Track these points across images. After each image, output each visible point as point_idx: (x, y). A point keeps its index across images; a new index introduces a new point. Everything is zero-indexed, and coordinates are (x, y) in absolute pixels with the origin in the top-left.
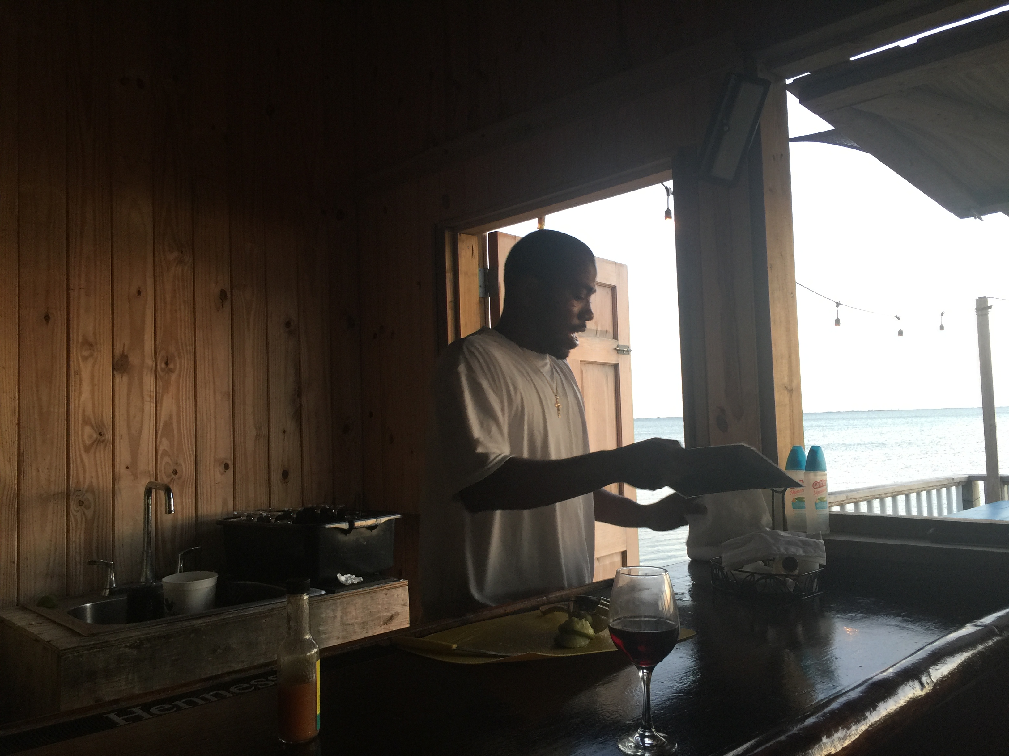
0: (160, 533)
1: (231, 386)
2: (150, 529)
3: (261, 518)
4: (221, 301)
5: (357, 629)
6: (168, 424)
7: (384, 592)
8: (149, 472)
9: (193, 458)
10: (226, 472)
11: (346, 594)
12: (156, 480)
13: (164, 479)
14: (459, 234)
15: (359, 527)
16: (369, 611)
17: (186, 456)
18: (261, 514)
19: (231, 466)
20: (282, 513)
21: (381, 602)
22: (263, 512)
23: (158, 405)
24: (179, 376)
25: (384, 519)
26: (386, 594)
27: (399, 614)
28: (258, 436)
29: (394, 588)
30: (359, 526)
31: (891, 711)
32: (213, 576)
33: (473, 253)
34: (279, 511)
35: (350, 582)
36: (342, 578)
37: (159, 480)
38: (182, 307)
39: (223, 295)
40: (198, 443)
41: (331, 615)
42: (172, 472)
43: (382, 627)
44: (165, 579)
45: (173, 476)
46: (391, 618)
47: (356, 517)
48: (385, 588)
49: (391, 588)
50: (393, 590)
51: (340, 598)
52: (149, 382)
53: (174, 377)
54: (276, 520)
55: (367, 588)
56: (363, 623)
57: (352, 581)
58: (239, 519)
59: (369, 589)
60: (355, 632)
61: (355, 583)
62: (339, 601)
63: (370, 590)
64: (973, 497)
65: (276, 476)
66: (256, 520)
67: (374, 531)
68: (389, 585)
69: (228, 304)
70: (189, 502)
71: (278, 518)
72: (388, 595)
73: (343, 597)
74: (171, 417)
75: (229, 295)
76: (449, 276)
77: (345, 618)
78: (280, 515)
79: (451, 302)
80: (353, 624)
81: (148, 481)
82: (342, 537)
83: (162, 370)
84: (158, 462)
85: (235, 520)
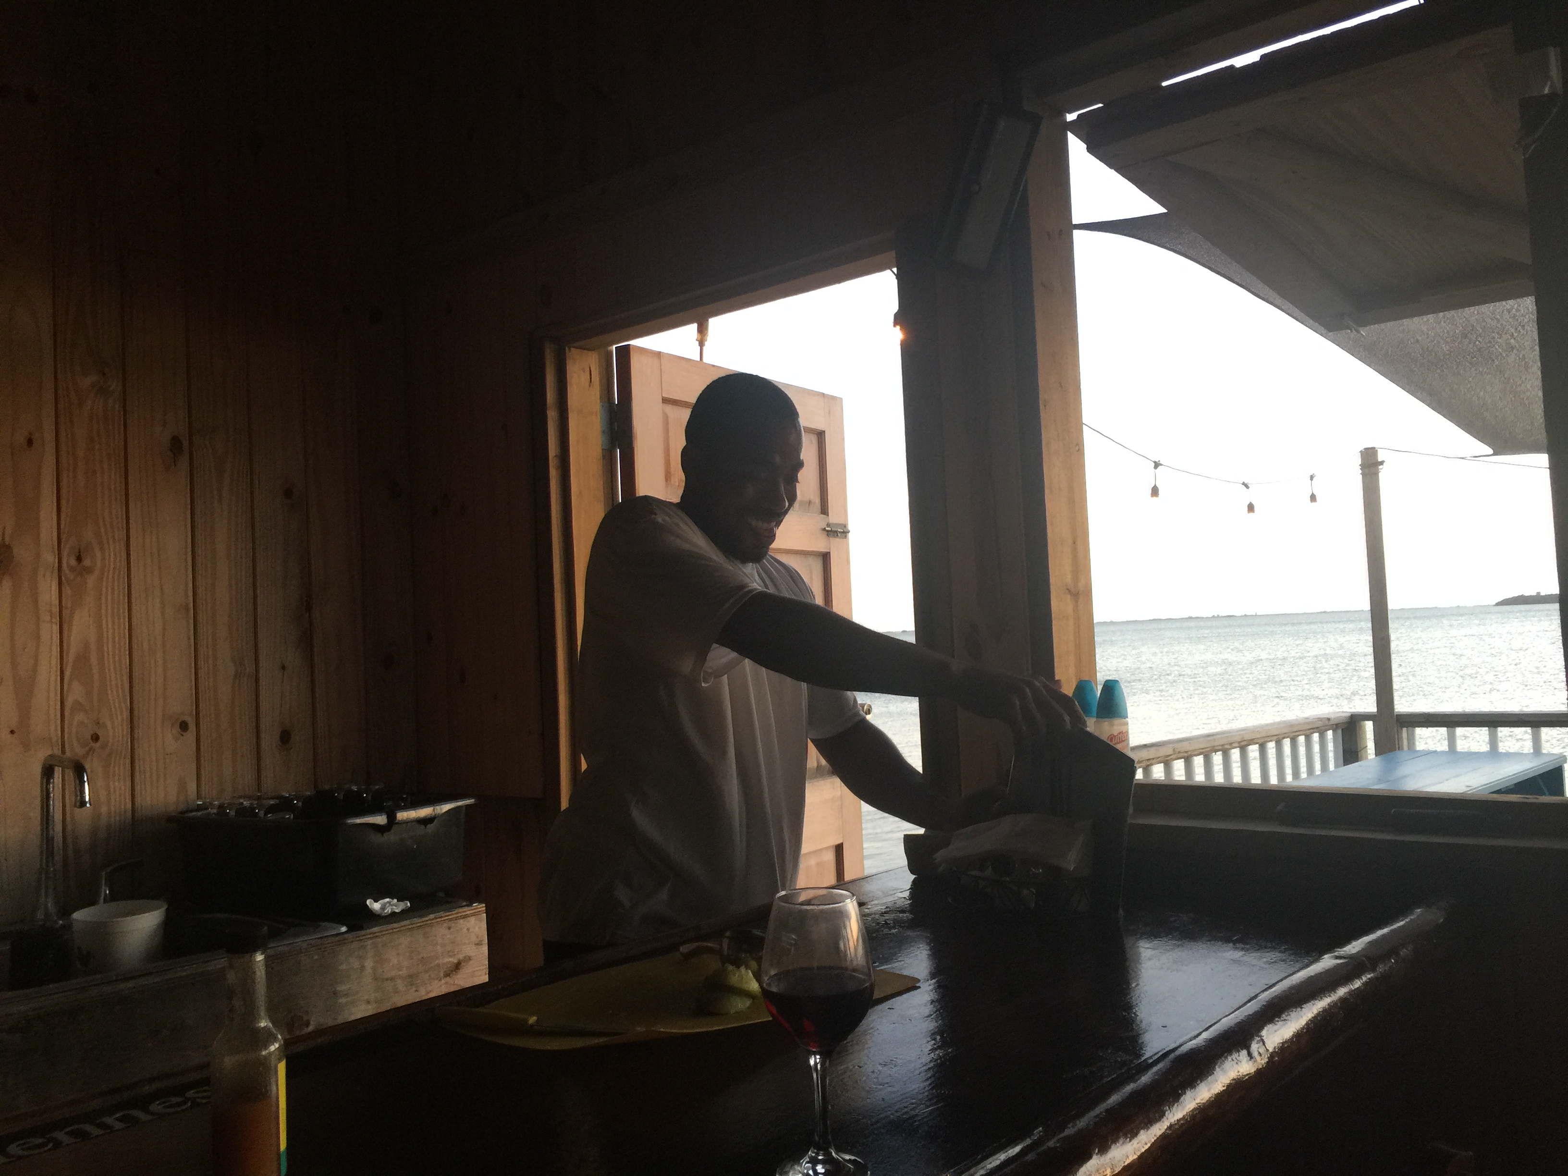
0: (70, 840)
1: (191, 594)
2: (51, 832)
3: (242, 811)
4: (173, 455)
5: (401, 985)
6: (83, 658)
7: (445, 925)
8: (50, 739)
9: (126, 714)
10: (183, 735)
11: (381, 931)
12: (63, 752)
13: (76, 750)
14: (567, 348)
15: (404, 820)
16: (420, 957)
17: (113, 709)
18: (242, 803)
19: (192, 727)
20: (277, 801)
21: (440, 941)
22: (245, 801)
23: (65, 627)
24: (100, 579)
25: (446, 807)
26: (449, 928)
27: (470, 960)
28: (237, 676)
29: (463, 918)
30: (405, 818)
31: (1202, 1102)
32: (158, 908)
33: (591, 378)
34: (272, 798)
35: (388, 911)
36: (376, 906)
37: (68, 754)
38: (105, 466)
39: (176, 445)
40: (135, 689)
41: (356, 965)
42: (89, 737)
43: (443, 981)
44: (77, 915)
45: (92, 744)
46: (457, 966)
47: (403, 804)
48: (447, 918)
49: (457, 919)
50: (461, 921)
51: (371, 938)
52: (48, 590)
53: (91, 580)
54: (266, 814)
55: (415, 920)
56: (411, 976)
57: (391, 909)
58: (205, 812)
59: (420, 921)
60: (397, 992)
61: (397, 911)
62: (369, 942)
63: (423, 922)
64: (1359, 745)
65: (270, 740)
66: (233, 813)
67: (431, 827)
68: (455, 913)
69: (184, 461)
70: (120, 787)
71: (271, 809)
72: (452, 930)
73: (376, 936)
74: (87, 646)
75: (186, 443)
76: (552, 415)
77: (380, 970)
78: (273, 804)
79: (556, 456)
80: (392, 979)
81: (49, 753)
82: (377, 839)
83: (72, 569)
84: (66, 722)
85: (199, 814)
